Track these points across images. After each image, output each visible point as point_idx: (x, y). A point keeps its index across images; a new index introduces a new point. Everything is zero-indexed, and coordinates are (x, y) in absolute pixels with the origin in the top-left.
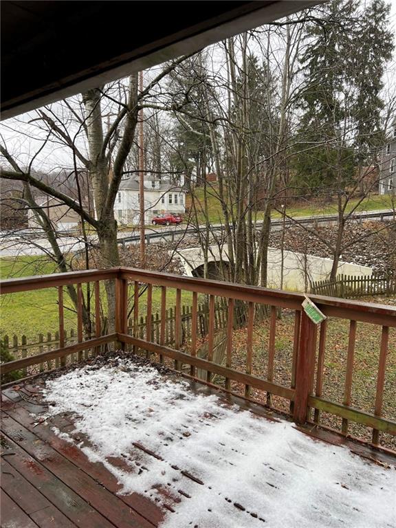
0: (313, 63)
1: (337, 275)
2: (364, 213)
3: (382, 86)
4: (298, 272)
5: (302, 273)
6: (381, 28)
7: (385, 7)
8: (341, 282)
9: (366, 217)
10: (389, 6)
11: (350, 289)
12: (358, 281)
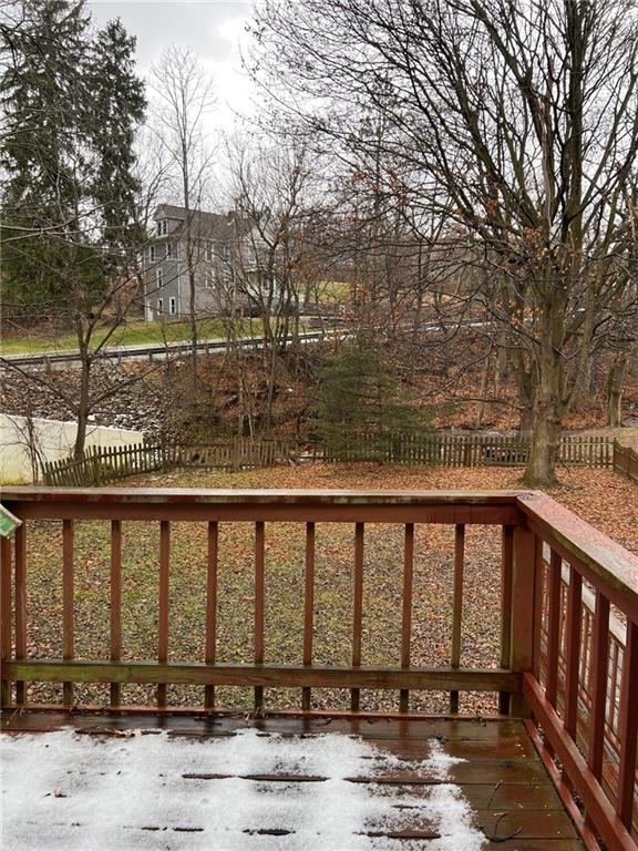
0: (21, 96)
1: (85, 447)
2: (121, 349)
3: (133, 159)
4: (20, 448)
5: (26, 450)
6: (125, 70)
7: (127, 38)
8: (93, 459)
9: (126, 354)
10: (134, 39)
11: (109, 468)
12: (121, 454)
